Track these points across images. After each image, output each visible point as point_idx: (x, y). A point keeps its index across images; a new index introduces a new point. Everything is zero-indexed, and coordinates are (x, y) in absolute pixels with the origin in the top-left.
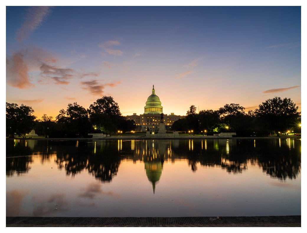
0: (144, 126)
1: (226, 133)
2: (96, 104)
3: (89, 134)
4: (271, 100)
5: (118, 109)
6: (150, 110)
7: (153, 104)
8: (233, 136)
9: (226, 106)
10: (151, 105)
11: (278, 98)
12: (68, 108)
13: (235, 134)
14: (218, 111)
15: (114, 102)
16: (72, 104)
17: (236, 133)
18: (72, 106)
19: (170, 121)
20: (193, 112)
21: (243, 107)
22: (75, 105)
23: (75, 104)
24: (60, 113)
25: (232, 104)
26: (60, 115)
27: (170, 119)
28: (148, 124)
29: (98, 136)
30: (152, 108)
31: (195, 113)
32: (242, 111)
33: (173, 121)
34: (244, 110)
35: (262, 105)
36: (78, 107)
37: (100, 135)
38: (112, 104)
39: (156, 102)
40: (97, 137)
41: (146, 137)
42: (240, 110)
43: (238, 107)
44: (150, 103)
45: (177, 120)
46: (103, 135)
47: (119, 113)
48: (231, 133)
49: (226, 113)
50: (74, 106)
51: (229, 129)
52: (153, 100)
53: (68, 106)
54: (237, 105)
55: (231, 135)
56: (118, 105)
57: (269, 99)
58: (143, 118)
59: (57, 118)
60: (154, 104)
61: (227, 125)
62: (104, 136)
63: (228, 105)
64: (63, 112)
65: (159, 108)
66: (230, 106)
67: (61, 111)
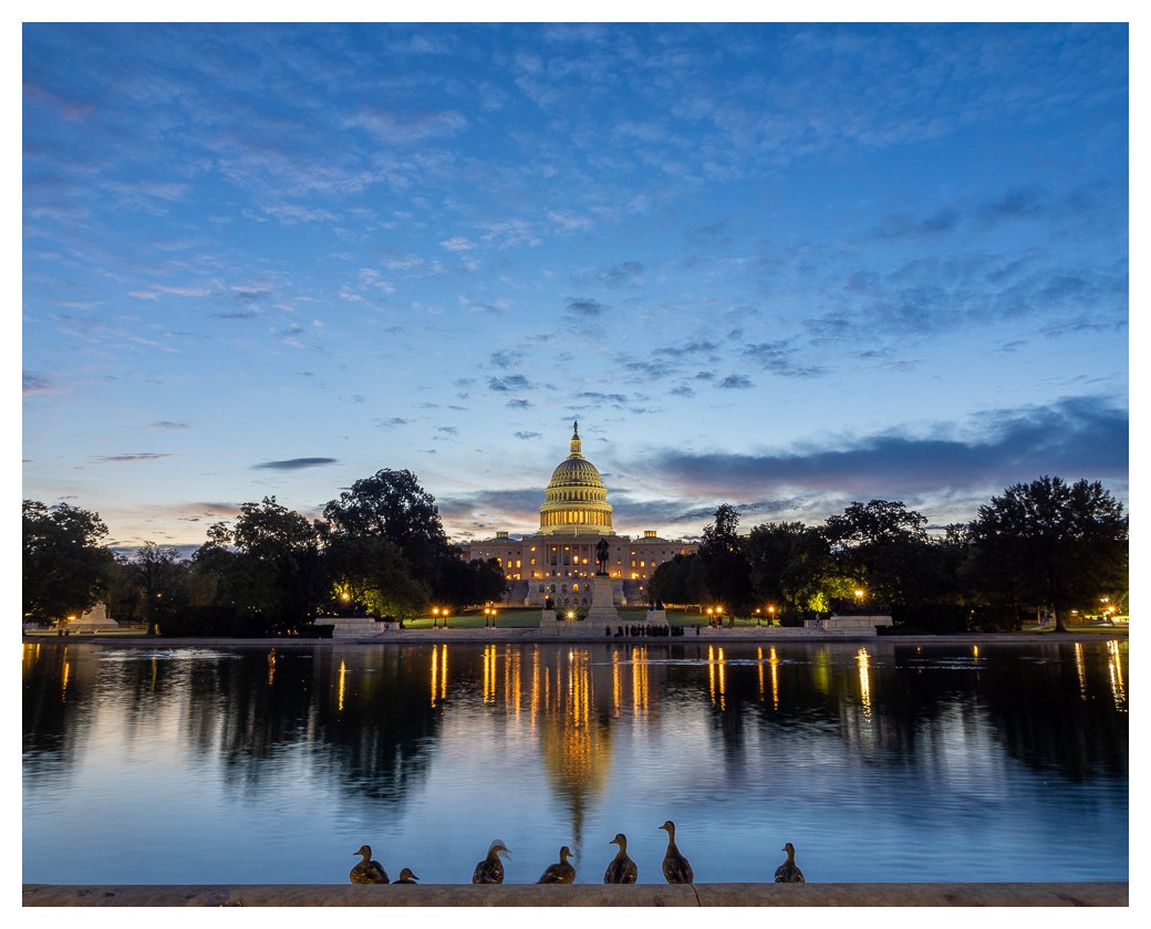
0: (538, 584)
1: (853, 618)
2: (351, 498)
3: (319, 622)
4: (1026, 487)
5: (433, 520)
6: (561, 518)
7: (573, 496)
8: (881, 630)
9: (855, 510)
10: (565, 498)
11: (1051, 482)
12: (239, 517)
13: (887, 621)
14: (820, 528)
15: (421, 493)
16: (257, 505)
17: (890, 618)
18: (257, 510)
19: (643, 564)
20: (729, 529)
21: (919, 515)
22: (270, 506)
23: (268, 502)
24: (211, 539)
25: (874, 503)
26: (208, 544)
27: (642, 553)
28: (554, 573)
29: (354, 627)
30: (569, 510)
31: (735, 534)
32: (918, 529)
33: (654, 565)
34: (922, 524)
35: (989, 508)
36: (281, 514)
37: (360, 626)
38: (412, 499)
39: (585, 489)
40: (351, 631)
41: (537, 634)
42: (908, 527)
43: (900, 515)
44: (561, 490)
45: (669, 557)
46: (374, 626)
47: (440, 533)
48: (873, 618)
49: (854, 538)
50: (263, 509)
51: (869, 600)
52: (576, 480)
53: (243, 510)
54: (896, 505)
55: (872, 625)
56: (434, 503)
57: (1019, 486)
58: (533, 549)
59: (199, 557)
60: (579, 497)
61: (860, 584)
62: (376, 629)
63: (861, 505)
64: (219, 534)
65: (597, 511)
66: (867, 508)
67: (213, 530)
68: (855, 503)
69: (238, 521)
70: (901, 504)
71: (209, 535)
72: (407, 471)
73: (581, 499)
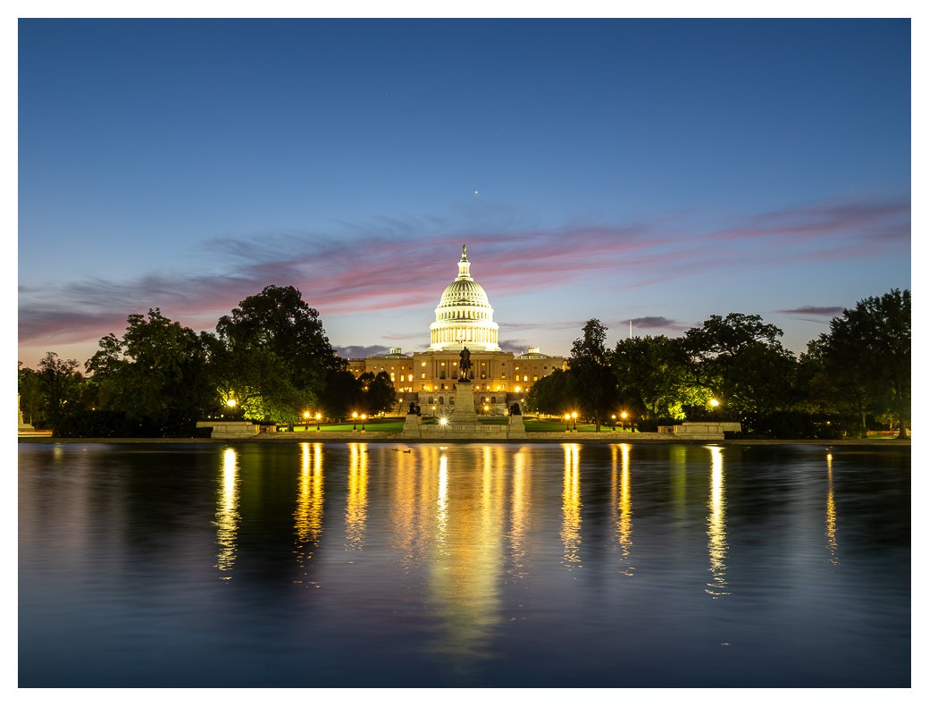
0: (427, 396)
1: (703, 424)
2: (241, 314)
3: (200, 425)
4: (877, 300)
5: (319, 334)
6: (450, 335)
8: (728, 435)
9: (714, 323)
10: (453, 316)
11: (901, 295)
12: (128, 328)
13: (735, 427)
14: (680, 340)
15: (306, 308)
16: (142, 316)
17: (739, 425)
18: (144, 322)
19: (526, 379)
20: (597, 342)
21: (775, 328)
22: (155, 318)
23: (153, 314)
24: (103, 349)
25: (732, 316)
26: (99, 354)
27: (525, 368)
28: (443, 386)
29: (230, 429)
30: (457, 328)
31: (602, 347)
32: (773, 341)
33: (536, 379)
34: (777, 337)
35: (841, 321)
36: (166, 325)
37: (237, 428)
38: (298, 315)
39: (473, 310)
40: (227, 432)
41: (402, 436)
42: (764, 340)
43: (757, 328)
44: (451, 309)
45: (550, 372)
46: (251, 428)
47: (326, 346)
48: (722, 424)
49: (713, 350)
50: (148, 322)
51: (724, 408)
52: (464, 300)
53: (130, 321)
54: (753, 318)
55: (721, 430)
56: (318, 319)
57: (871, 299)
58: (424, 364)
59: (91, 365)
60: (467, 316)
61: (716, 393)
62: (251, 431)
63: (720, 318)
64: (110, 344)
65: (483, 329)
66: (726, 321)
67: (105, 341)
68: (714, 316)
69: (127, 332)
70: (758, 318)
71: (101, 345)
72: (291, 288)
73: (469, 318)
